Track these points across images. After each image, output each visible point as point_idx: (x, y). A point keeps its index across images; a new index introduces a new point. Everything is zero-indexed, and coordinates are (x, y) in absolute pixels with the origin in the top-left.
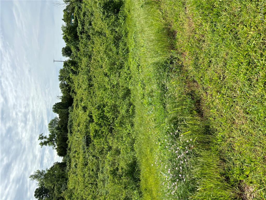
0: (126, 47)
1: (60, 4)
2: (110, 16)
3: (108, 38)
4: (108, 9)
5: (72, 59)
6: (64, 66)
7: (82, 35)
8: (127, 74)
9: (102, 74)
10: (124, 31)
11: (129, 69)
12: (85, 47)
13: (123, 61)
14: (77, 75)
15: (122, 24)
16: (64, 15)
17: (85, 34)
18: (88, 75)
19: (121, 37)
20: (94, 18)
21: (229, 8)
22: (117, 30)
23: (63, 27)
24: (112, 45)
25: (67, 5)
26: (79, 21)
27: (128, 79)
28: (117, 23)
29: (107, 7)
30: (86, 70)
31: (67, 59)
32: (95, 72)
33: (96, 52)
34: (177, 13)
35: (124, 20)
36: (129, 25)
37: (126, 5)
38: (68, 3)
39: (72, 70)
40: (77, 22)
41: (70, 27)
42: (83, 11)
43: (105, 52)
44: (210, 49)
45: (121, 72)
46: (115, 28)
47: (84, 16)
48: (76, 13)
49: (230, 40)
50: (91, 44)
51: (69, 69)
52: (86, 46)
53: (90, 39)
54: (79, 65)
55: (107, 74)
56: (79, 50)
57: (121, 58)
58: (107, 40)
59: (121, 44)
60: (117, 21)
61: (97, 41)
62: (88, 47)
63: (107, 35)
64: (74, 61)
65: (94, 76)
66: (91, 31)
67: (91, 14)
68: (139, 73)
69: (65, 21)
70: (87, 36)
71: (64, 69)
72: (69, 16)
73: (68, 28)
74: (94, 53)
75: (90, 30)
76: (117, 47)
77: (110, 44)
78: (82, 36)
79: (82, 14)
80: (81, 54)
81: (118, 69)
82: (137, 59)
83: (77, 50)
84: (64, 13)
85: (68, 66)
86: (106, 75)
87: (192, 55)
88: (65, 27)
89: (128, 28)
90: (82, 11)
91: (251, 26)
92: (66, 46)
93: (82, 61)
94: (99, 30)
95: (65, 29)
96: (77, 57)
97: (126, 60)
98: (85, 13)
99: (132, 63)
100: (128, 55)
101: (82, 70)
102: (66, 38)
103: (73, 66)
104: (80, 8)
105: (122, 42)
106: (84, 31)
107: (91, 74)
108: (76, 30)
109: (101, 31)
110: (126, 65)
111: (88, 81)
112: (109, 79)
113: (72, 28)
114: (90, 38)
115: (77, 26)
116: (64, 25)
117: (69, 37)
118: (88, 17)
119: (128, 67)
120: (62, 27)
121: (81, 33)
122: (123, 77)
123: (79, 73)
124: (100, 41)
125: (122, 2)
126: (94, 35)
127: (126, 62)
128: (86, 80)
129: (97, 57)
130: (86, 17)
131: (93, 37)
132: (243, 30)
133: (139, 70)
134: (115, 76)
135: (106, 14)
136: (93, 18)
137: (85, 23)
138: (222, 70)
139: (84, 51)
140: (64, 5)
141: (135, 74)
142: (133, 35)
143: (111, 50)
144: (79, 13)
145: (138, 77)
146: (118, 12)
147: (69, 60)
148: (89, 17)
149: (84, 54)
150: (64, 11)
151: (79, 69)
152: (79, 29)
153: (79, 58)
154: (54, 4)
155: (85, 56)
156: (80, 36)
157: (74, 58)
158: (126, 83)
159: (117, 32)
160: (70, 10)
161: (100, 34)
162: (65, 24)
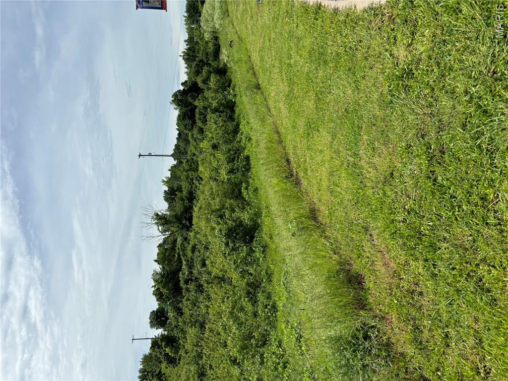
0: (270, 302)
1: (153, 237)
2: (238, 248)
3: (237, 287)
4: (235, 237)
5: (169, 331)
6: (151, 348)
7: (187, 284)
8: (276, 356)
9: (227, 360)
10: (264, 271)
11: (280, 345)
12: (193, 308)
13: (266, 330)
14: (177, 365)
15: (259, 259)
16: (158, 253)
17: (193, 283)
18: (198, 364)
19: (261, 284)
20: (211, 253)
21: (450, 236)
22: (251, 271)
23: (155, 274)
24: (244, 300)
25: (164, 237)
26: (183, 261)
27: (281, 367)
28: (251, 259)
29: (233, 234)
30: (194, 353)
31: (158, 332)
32: (212, 356)
33: (214, 315)
34: (358, 244)
35: (263, 252)
36: (272, 261)
37: (265, 229)
38: (167, 233)
39: (167, 355)
40: (181, 262)
41: (168, 273)
42: (192, 243)
43: (231, 313)
44: (439, 309)
45: (264, 353)
46: (247, 268)
47: (193, 252)
48: (180, 247)
49: (472, 293)
50: (205, 301)
51: (161, 353)
52: (195, 306)
53: (202, 292)
54: (180, 344)
55: (236, 360)
56: (182, 314)
57: (263, 324)
58: (233, 291)
59: (261, 297)
60: (251, 256)
61: (216, 294)
62: (199, 307)
63: (234, 282)
64: (172, 337)
65: (210, 365)
66: (205, 277)
67: (205, 247)
68: (302, 354)
69: (158, 264)
70: (197, 286)
71: (150, 354)
72: (167, 254)
73: (164, 274)
74: (211, 317)
75: (203, 276)
76: (254, 302)
77: (240, 298)
78: (188, 286)
79: (189, 248)
80: (186, 322)
81: (258, 347)
82: (296, 324)
83: (178, 313)
84: (159, 250)
85: (160, 347)
86: (234, 362)
87: (404, 321)
88: (157, 274)
89: (271, 266)
90: (189, 244)
91: (503, 267)
92: (157, 307)
93: (187, 335)
94: (220, 274)
95: (158, 277)
96: (177, 327)
97: (273, 327)
98: (195, 247)
99: (285, 333)
100: (276, 316)
101: (187, 353)
102: (159, 293)
103: (169, 346)
104: (186, 239)
105: (263, 292)
106: (192, 277)
107: (204, 361)
108: (178, 277)
109: (223, 276)
110: (273, 336)
111: (199, 377)
112: (242, 370)
113: (171, 273)
114: (203, 289)
115: (180, 269)
116: (157, 271)
117: (164, 291)
118: (200, 252)
119: (278, 342)
120: (153, 274)
121: (186, 282)
122: (269, 363)
123: (181, 362)
124: (221, 293)
125: (257, 225)
126: (210, 283)
127: (272, 331)
128: (193, 376)
129: (215, 325)
130: (197, 253)
131: (208, 288)
132: (490, 274)
133: (301, 347)
134: (253, 363)
135: (231, 245)
136: (208, 254)
137: (195, 264)
138: (476, 354)
139: (191, 315)
140: (159, 238)
141: (293, 357)
142: (282, 279)
143: (242, 309)
144: (184, 247)
145: (300, 363)
146: (251, 240)
147: (162, 335)
148: (202, 252)
149: (191, 320)
150: (158, 247)
151: (182, 352)
152: (184, 274)
153: (182, 330)
154: (143, 238)
155: (193, 324)
156: (184, 287)
157: (172, 330)
158: (277, 377)
159: (251, 274)
160: (168, 244)
161: (221, 280)
162: (158, 268)
